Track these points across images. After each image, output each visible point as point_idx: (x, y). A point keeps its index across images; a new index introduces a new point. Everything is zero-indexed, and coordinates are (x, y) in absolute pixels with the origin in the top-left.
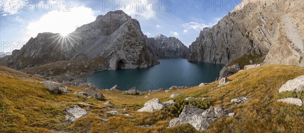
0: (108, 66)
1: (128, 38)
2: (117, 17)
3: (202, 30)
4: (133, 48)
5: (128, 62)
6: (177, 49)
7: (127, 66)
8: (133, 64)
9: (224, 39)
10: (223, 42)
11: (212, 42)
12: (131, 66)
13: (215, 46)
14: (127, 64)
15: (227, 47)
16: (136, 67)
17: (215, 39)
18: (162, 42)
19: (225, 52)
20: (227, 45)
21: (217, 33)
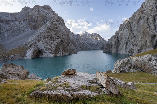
0: (24, 55)
1: (48, 32)
2: (44, 12)
4: (52, 40)
5: (46, 52)
6: (98, 43)
7: (45, 55)
8: (50, 53)
9: (149, 24)
10: (147, 29)
11: (130, 32)
12: (48, 54)
13: (133, 36)
14: (45, 53)
15: (153, 34)
16: (53, 56)
17: (135, 28)
18: (86, 38)
19: (147, 41)
20: (154, 32)
21: (139, 20)
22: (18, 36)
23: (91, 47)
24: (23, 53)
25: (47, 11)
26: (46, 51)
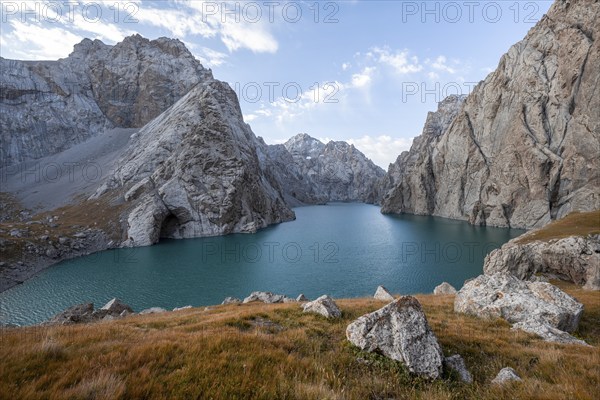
0: (121, 232)
1: (198, 144)
2: (160, 63)
3: (435, 109)
4: (213, 174)
5: (196, 217)
6: (352, 176)
7: (193, 230)
8: (211, 221)
9: (530, 125)
10: (525, 141)
11: (471, 145)
12: (204, 226)
13: (482, 159)
14: (192, 223)
15: (546, 158)
16: (221, 231)
17: (486, 133)
18: (309, 158)
19: (530, 181)
20: (547, 151)
21: (496, 109)
22: (64, 155)
23: (329, 193)
24: (114, 225)
25: (173, 61)
26: (195, 215)
